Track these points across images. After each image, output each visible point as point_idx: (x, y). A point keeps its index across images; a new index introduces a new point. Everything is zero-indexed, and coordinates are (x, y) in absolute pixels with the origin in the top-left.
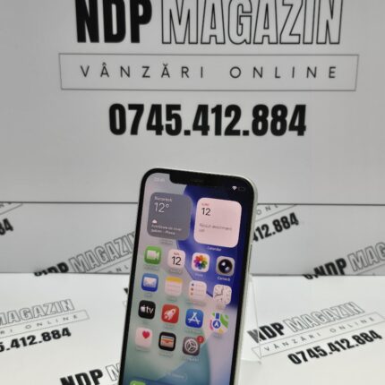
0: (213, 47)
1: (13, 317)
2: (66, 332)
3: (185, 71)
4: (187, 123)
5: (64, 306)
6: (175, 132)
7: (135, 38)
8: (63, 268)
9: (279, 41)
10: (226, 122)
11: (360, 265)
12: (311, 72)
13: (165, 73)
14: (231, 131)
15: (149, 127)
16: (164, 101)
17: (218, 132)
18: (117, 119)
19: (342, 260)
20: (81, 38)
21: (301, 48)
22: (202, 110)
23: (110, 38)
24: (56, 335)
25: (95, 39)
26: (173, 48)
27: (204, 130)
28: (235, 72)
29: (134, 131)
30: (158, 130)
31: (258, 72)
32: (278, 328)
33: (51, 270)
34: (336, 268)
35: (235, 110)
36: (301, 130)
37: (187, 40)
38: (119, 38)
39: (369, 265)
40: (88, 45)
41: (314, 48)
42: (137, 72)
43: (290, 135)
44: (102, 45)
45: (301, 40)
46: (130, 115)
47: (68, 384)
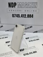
0: (23, 8)
3: (20, 11)
4: (20, 16)
6: (19, 17)
7: (15, 7)
8: (8, 31)
12: (34, 11)
13: (18, 11)
14: (25, 17)
17: (24, 17)
18: (13, 16)
20: (9, 7)
22: (22, 15)
24: (6, 37)
27: (22, 17)
28: (25, 11)
29: (15, 17)
30: (17, 17)
31: (28, 11)
32: (29, 38)
33: (7, 31)
34: (37, 32)
35: (25, 15)
36: (33, 17)
38: (13, 7)
40: (10, 8)
41: (34, 8)
42: (15, 11)
44: (11, 8)
45: (33, 7)
46: (14, 15)
47: (6, 42)
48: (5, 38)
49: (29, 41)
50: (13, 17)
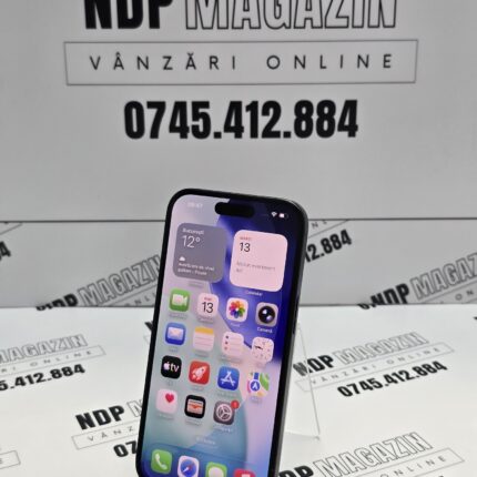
0: (247, 33)
1: (16, 354)
2: (79, 369)
3: (213, 61)
4: (217, 124)
5: (75, 342)
6: (201, 134)
7: (154, 23)
8: (71, 301)
9: (324, 25)
10: (263, 121)
11: (425, 291)
12: (363, 61)
13: (191, 64)
14: (269, 133)
15: (173, 129)
16: (189, 97)
17: (254, 134)
18: (134, 120)
19: (404, 286)
20: (90, 24)
21: (350, 33)
22: (235, 107)
23: (125, 23)
24: (67, 372)
25: (106, 24)
26: (200, 34)
27: (238, 131)
28: (273, 62)
29: (154, 134)
30: (183, 132)
31: (300, 62)
33: (57, 303)
35: (273, 107)
36: (352, 130)
37: (215, 24)
38: (136, 22)
39: (436, 291)
40: (99, 32)
41: (366, 33)
42: (157, 63)
43: (340, 136)
44: (115, 32)
45: (350, 23)
46: (150, 115)
47: (84, 421)
48: (56, 374)
49: (344, 391)
50: (138, 134)
